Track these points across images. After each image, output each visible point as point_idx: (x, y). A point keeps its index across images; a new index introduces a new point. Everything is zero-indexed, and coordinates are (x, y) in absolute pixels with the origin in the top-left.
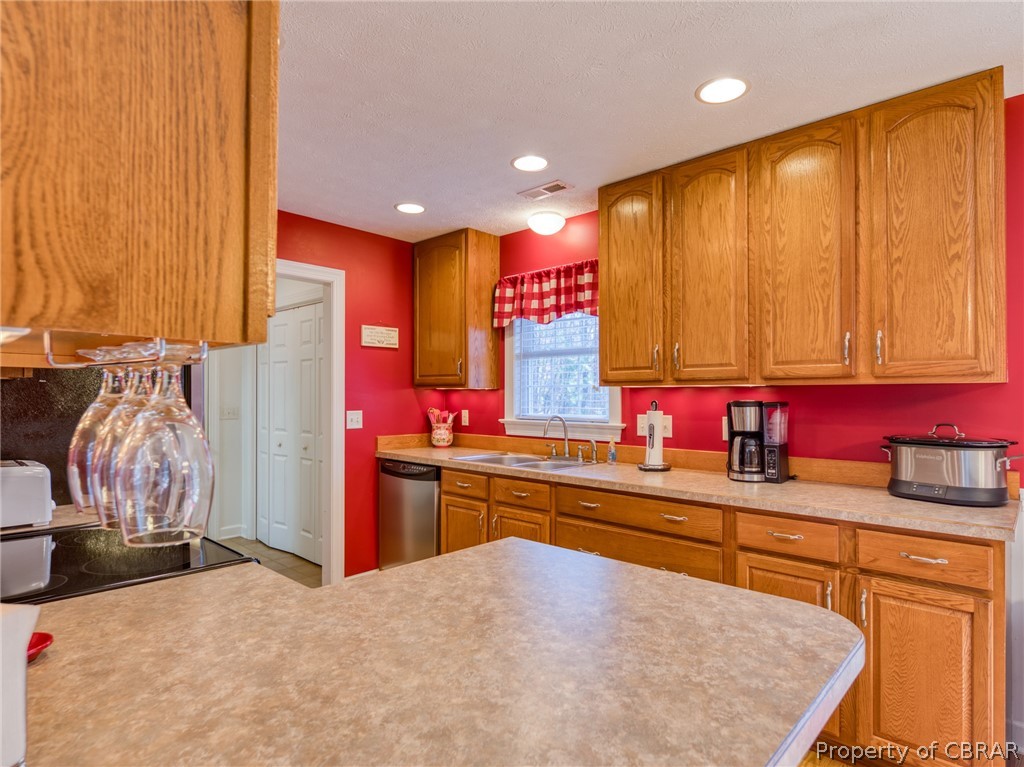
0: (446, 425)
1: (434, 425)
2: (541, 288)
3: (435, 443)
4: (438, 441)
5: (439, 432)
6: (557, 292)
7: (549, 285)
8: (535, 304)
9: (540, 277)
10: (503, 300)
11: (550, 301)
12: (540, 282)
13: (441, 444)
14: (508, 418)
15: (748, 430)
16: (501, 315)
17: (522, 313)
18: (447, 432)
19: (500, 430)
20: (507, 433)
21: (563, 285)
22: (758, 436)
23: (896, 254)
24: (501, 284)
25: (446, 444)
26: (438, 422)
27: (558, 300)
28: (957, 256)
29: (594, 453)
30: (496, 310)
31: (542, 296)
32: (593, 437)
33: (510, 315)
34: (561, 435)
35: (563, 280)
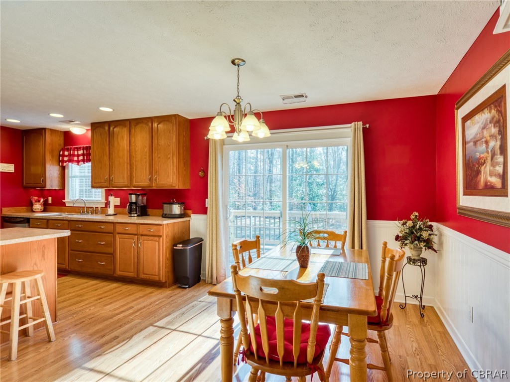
0: (40, 203)
1: (34, 203)
2: (78, 153)
3: (34, 210)
4: (35, 209)
5: (36, 206)
6: (83, 155)
7: (81, 152)
8: (76, 158)
9: (78, 149)
10: (63, 156)
11: (81, 158)
12: (78, 151)
13: (37, 210)
14: (66, 200)
15: (133, 201)
16: (63, 161)
17: (70, 161)
18: (40, 206)
19: (64, 204)
20: (67, 205)
21: (85, 153)
22: (135, 203)
23: (159, 156)
24: (64, 150)
25: (39, 210)
26: (36, 202)
27: (84, 158)
28: (169, 158)
29: (95, 211)
30: (61, 159)
31: (78, 156)
32: (94, 206)
33: (66, 162)
34: (84, 206)
35: (85, 151)
